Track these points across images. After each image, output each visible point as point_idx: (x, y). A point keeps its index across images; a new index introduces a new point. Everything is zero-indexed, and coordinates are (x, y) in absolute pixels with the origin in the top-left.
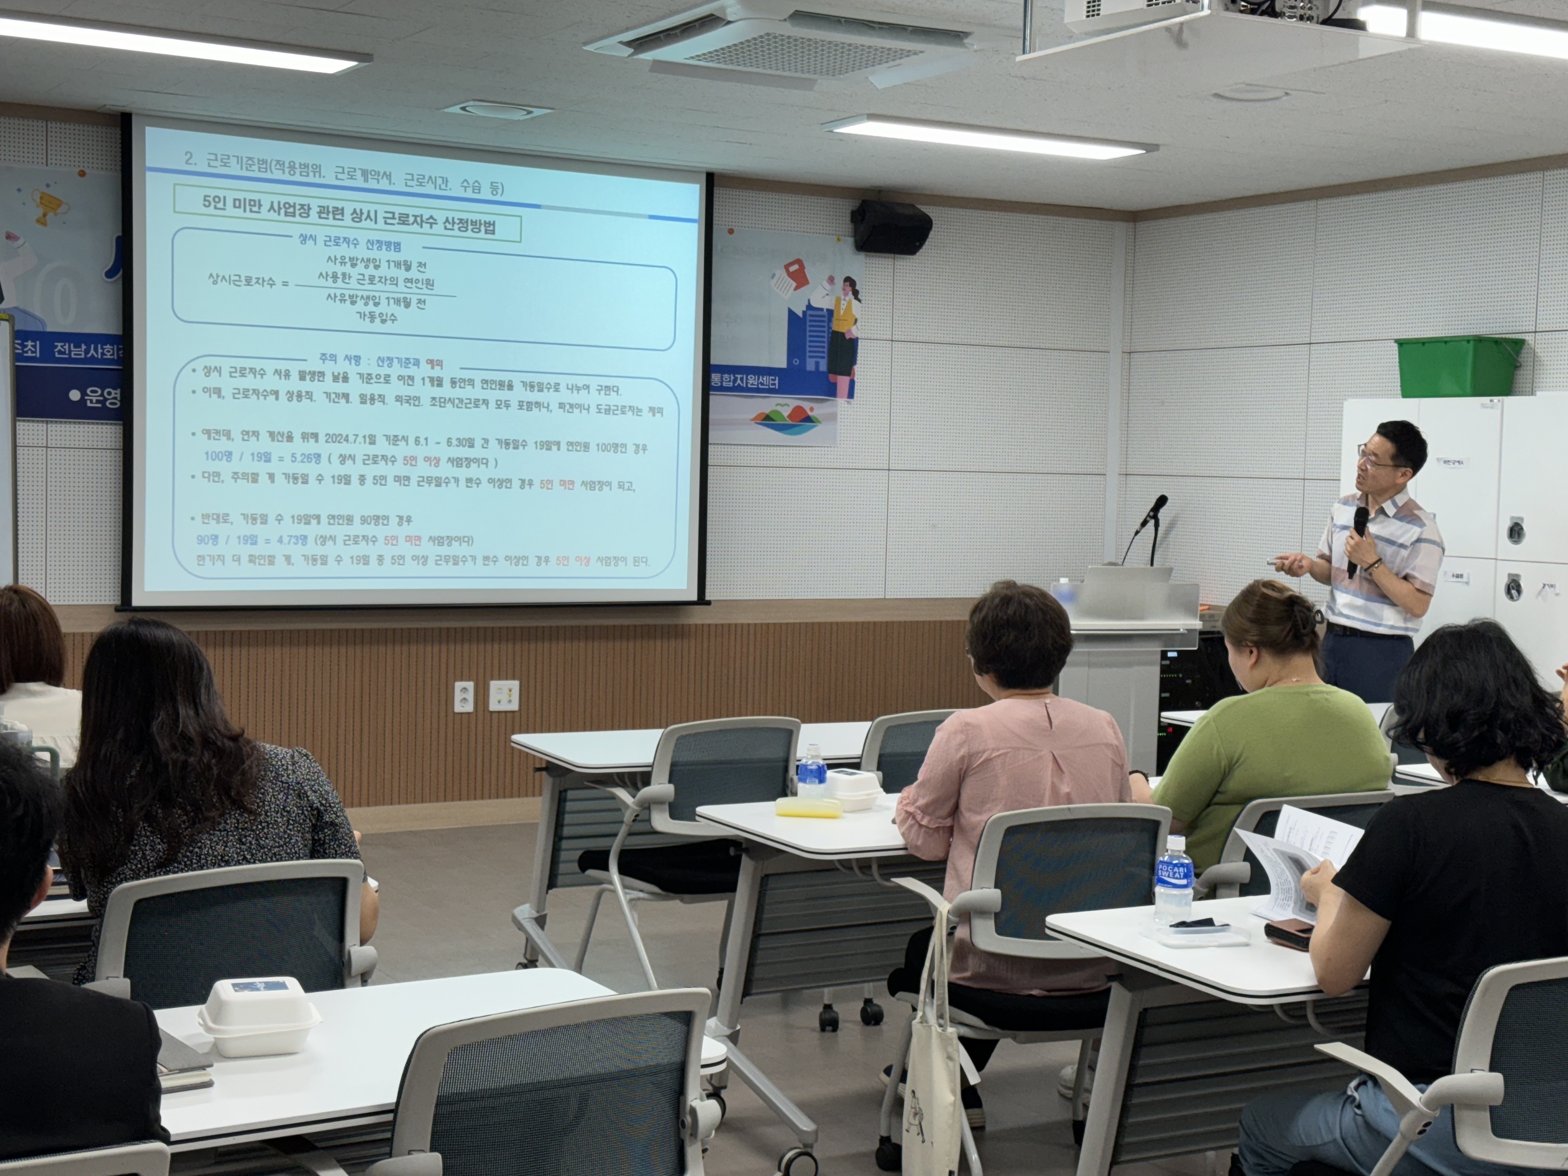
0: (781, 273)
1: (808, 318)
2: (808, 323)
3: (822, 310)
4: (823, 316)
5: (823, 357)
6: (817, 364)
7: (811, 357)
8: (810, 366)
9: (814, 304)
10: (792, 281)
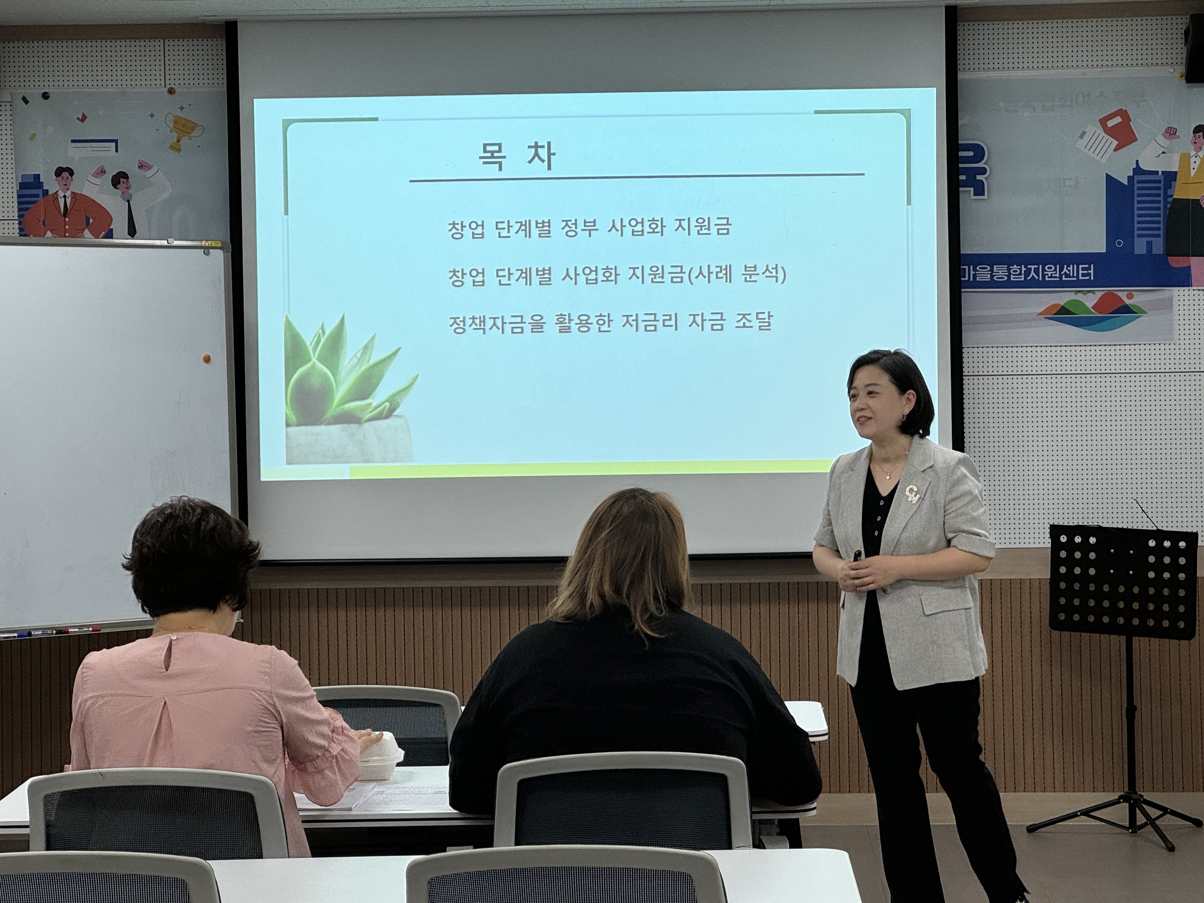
0: (1095, 130)
1: (1136, 185)
2: (1136, 192)
3: (1157, 173)
4: (1159, 182)
5: (1159, 236)
6: (1149, 245)
7: (1139, 236)
8: (1140, 247)
9: (1144, 167)
10: (1111, 139)
